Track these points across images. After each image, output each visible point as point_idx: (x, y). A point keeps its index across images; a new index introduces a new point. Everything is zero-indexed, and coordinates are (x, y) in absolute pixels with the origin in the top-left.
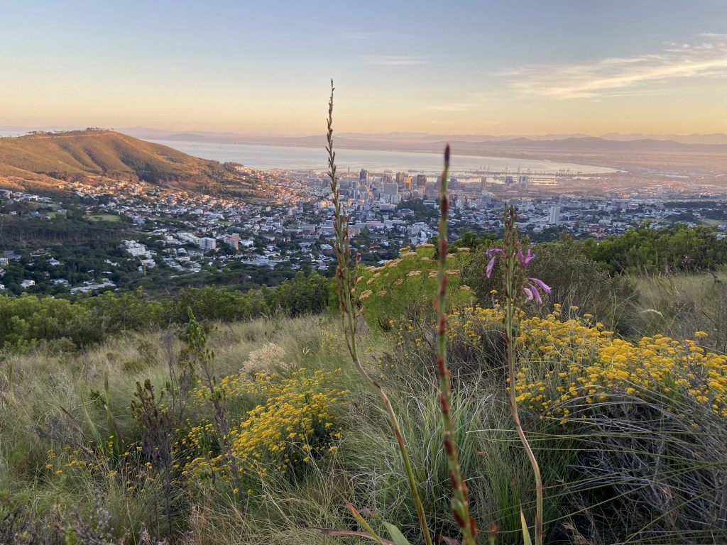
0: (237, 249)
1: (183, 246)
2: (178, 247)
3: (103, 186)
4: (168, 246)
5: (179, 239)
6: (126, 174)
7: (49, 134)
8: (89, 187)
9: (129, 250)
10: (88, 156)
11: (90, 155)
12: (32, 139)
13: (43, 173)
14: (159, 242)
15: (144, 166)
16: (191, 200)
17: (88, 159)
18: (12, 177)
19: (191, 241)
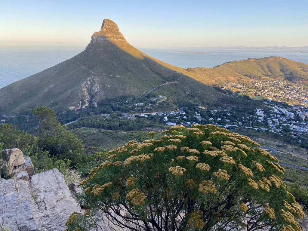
0: (304, 119)
1: (279, 114)
2: (277, 114)
3: (267, 82)
4: (273, 113)
5: (280, 111)
6: (279, 76)
7: (256, 59)
8: (261, 82)
9: (257, 113)
10: (267, 68)
11: (268, 68)
12: (249, 61)
13: (246, 76)
14: (270, 111)
15: (290, 73)
16: (303, 91)
17: (267, 69)
18: (235, 77)
19: (284, 113)
